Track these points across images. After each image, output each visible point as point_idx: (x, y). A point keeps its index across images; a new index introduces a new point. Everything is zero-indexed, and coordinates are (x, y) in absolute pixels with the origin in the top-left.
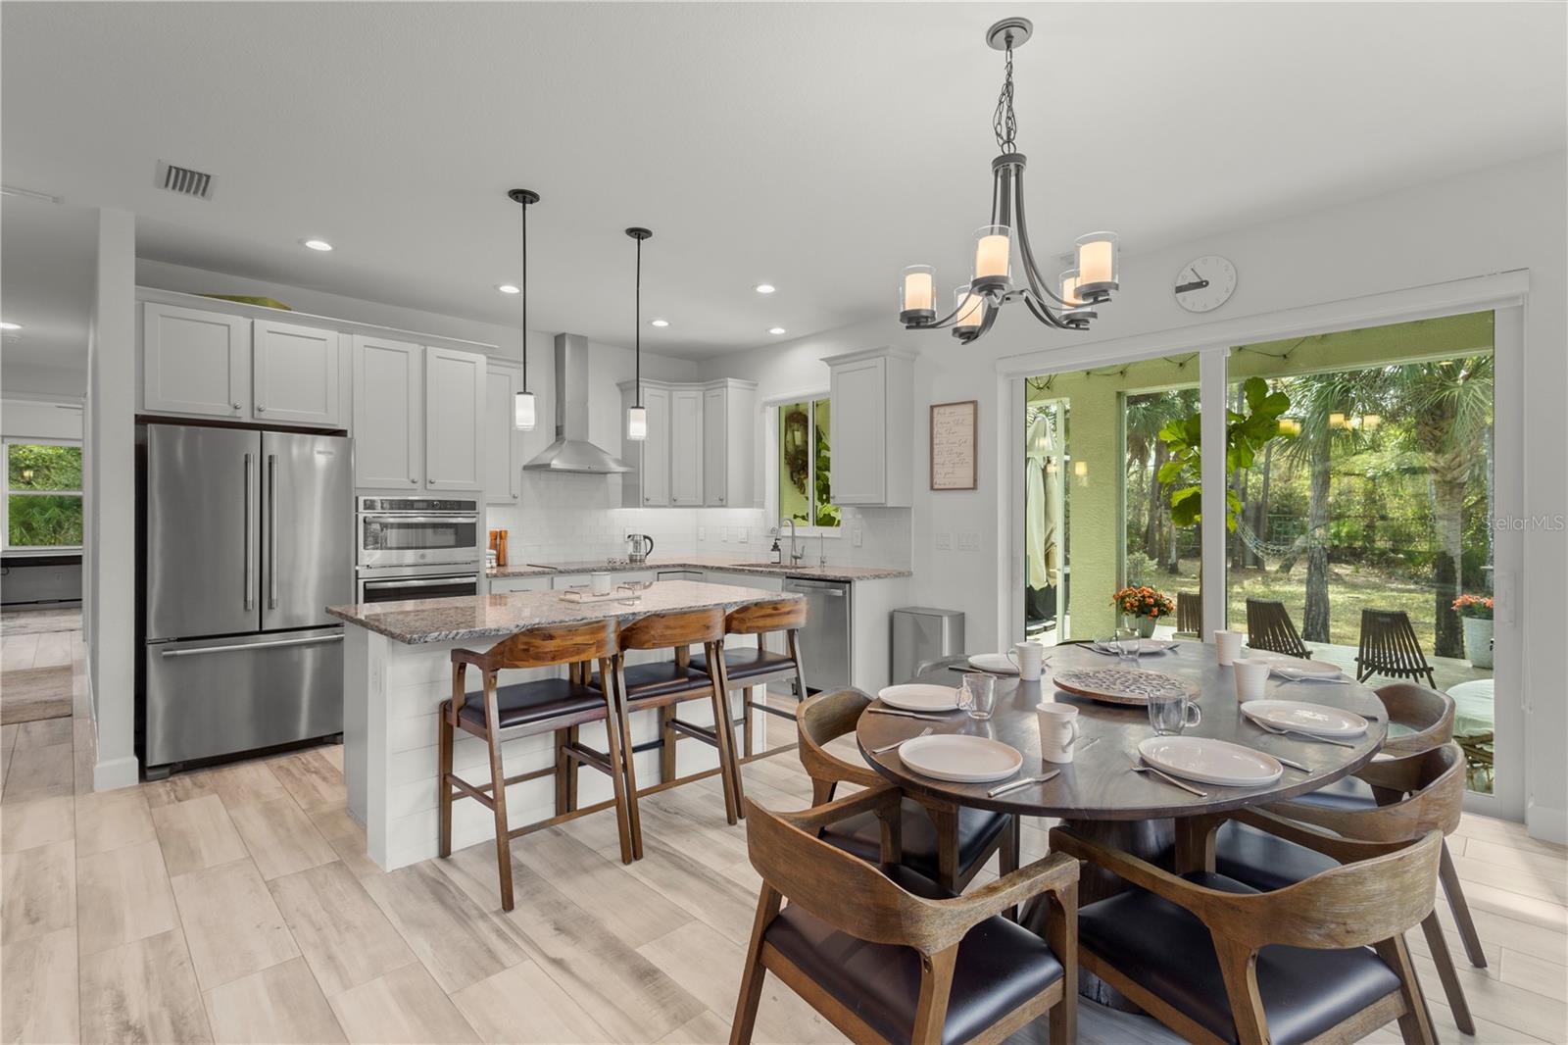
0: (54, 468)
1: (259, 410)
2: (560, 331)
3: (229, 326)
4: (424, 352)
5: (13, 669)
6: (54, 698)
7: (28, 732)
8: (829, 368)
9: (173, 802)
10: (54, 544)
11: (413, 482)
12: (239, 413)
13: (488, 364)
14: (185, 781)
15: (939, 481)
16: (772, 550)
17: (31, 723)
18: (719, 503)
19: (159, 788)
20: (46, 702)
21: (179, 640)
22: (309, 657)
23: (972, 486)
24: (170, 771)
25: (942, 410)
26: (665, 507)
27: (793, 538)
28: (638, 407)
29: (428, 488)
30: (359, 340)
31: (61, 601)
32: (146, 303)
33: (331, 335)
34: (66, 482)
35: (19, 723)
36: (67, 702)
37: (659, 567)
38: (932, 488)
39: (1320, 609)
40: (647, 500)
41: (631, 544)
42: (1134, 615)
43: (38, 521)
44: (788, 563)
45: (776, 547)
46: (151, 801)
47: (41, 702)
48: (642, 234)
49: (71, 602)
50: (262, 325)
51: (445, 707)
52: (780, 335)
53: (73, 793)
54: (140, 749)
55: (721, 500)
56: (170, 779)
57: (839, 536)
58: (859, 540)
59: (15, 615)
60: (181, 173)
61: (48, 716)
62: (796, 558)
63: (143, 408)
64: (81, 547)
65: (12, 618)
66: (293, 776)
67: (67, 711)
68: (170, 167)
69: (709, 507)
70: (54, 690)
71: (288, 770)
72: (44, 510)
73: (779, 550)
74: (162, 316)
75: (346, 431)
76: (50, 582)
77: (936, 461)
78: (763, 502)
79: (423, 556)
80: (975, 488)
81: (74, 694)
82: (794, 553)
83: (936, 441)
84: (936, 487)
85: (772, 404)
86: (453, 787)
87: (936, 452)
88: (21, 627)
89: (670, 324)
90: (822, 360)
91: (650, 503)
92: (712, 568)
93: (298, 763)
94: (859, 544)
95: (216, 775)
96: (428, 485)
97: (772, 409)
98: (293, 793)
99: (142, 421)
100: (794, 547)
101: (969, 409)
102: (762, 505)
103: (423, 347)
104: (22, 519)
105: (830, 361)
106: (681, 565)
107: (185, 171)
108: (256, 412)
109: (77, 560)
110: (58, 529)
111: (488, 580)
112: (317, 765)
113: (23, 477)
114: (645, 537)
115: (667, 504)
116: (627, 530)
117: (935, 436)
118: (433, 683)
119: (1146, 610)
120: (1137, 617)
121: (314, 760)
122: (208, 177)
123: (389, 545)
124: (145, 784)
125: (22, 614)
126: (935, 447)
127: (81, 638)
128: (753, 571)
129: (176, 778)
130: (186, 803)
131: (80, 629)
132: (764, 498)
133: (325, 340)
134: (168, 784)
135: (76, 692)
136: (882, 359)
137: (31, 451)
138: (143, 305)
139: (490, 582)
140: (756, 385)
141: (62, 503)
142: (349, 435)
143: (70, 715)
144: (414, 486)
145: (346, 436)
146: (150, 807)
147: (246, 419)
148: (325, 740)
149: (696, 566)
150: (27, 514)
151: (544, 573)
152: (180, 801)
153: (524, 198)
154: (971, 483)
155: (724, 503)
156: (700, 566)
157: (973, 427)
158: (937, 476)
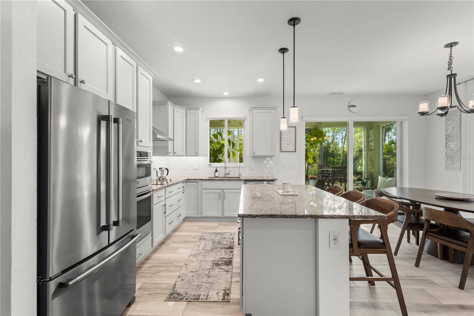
1: (82, 83)
4: (137, 69)
15: (283, 149)
16: (215, 172)
33: (109, 42)
38: (281, 151)
44: (223, 176)
55: (196, 153)
57: (244, 166)
62: (227, 174)
77: (282, 143)
80: (295, 151)
83: (282, 137)
84: (282, 151)
87: (282, 140)
92: (206, 180)
94: (253, 169)
96: (140, 143)
100: (226, 170)
101: (294, 129)
103: (137, 66)
105: (253, 108)
108: (79, 83)
114: (166, 169)
117: (282, 135)
126: (282, 139)
128: (229, 180)
139: (153, 194)
149: (196, 179)
154: (294, 150)
155: (197, 156)
156: (198, 179)
157: (295, 134)
158: (283, 148)
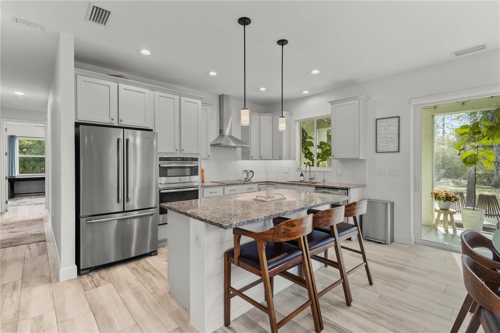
0: (32, 148)
1: (121, 121)
2: (221, 93)
3: (109, 86)
4: (180, 99)
5: (22, 220)
6: (38, 233)
7: (30, 249)
8: (331, 105)
9: (94, 288)
10: (33, 173)
11: (177, 150)
12: (113, 122)
13: (202, 105)
14: (96, 275)
15: (380, 149)
16: (301, 176)
17: (30, 244)
18: (279, 158)
19: (86, 279)
20: (35, 234)
21: (92, 216)
22: (136, 222)
23: (398, 151)
24: (90, 271)
25: (381, 120)
26: (258, 160)
27: (310, 171)
28: (282, 117)
29: (182, 152)
30: (157, 93)
31: (36, 193)
32: (77, 75)
33: (147, 91)
34: (36, 153)
35: (26, 244)
36: (43, 235)
37: (259, 182)
38: (376, 152)
39: (473, 196)
40: (252, 157)
41: (246, 173)
42: (443, 201)
43: (27, 166)
44: (307, 180)
45: (302, 175)
46: (84, 285)
47: (33, 234)
48: (284, 42)
49: (42, 193)
50: (122, 86)
51: (229, 255)
52: (307, 94)
53: (51, 282)
54: (78, 262)
55: (280, 157)
56: (90, 274)
57: (331, 171)
58: (341, 172)
59: (21, 198)
60: (98, 9)
61: (37, 241)
62: (311, 179)
63: (77, 119)
64: (44, 174)
65: (20, 199)
66: (139, 272)
67: (43, 239)
68: (94, 7)
69: (274, 160)
70: (38, 229)
71: (137, 270)
72: (29, 162)
73: (303, 176)
74: (84, 81)
75: (152, 130)
76: (33, 187)
77: (378, 141)
78: (295, 158)
79: (180, 180)
80: (399, 151)
81: (45, 231)
82: (310, 177)
83: (378, 133)
84: (378, 151)
85: (298, 121)
86: (231, 292)
87: (378, 137)
88: (24, 202)
89: (266, 89)
90: (328, 102)
91: (253, 158)
92: (280, 183)
93: (139, 265)
94: (340, 174)
95: (108, 272)
96: (182, 151)
97: (298, 123)
98: (143, 283)
99: (77, 125)
100: (310, 175)
101: (397, 119)
102: (294, 159)
103: (179, 97)
104: (23, 165)
105: (332, 103)
106: (266, 182)
107: (100, 9)
108: (120, 122)
109: (43, 179)
110: (34, 168)
111: (202, 188)
112: (147, 267)
113: (23, 151)
114: (251, 171)
115: (258, 159)
116: (243, 168)
117: (377, 131)
118: (222, 243)
119: (449, 199)
120: (444, 202)
121: (146, 264)
122: (109, 12)
123: (168, 175)
124: (80, 277)
125: (24, 197)
127: (45, 207)
129: (92, 274)
130: (99, 288)
131: (44, 203)
132: (296, 156)
133: (145, 93)
134: (89, 277)
135: (46, 230)
136: (358, 100)
137: (25, 143)
138: (76, 77)
139: (203, 189)
140: (292, 114)
141: (35, 160)
142: (153, 131)
143: (45, 241)
144: (177, 152)
145: (152, 131)
146: (85, 290)
147: (116, 124)
148: (147, 254)
149: (273, 182)
150: (24, 163)
151: (221, 185)
152: (97, 287)
153: (245, 22)
154: (396, 150)
155: (281, 159)
156: (275, 182)
157: (398, 127)
158: (379, 147)
